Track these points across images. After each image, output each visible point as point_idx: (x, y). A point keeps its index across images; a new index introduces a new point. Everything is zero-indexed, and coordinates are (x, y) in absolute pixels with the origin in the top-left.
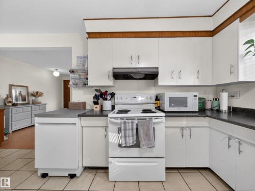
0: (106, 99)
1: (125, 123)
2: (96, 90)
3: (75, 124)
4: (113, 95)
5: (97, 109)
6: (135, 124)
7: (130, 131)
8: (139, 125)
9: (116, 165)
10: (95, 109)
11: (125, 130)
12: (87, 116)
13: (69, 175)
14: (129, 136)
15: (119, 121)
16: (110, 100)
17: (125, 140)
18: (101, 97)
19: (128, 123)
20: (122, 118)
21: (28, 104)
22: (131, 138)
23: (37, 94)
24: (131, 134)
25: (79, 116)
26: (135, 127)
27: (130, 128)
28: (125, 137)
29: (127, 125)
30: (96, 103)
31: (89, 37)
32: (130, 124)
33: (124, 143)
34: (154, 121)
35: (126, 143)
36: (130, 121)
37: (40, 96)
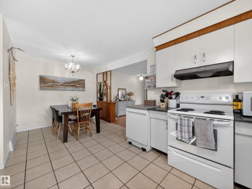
0: (171, 98)
1: (181, 119)
2: (163, 91)
3: (145, 115)
4: (178, 94)
5: (163, 106)
6: (191, 122)
7: (186, 128)
8: (195, 123)
9: (173, 154)
10: (162, 106)
11: (181, 125)
12: (156, 110)
13: (142, 148)
14: (185, 132)
15: (176, 117)
16: (175, 99)
17: (181, 134)
18: (167, 97)
19: (184, 120)
20: (180, 115)
21: (126, 100)
22: (187, 134)
23: (130, 94)
24: (186, 130)
25: (148, 109)
26: (191, 125)
27: (186, 125)
28: (181, 131)
29: (183, 121)
30: (162, 101)
31: (157, 50)
32: (186, 121)
33: (180, 136)
34: (215, 122)
35: (181, 137)
36: (186, 119)
37: (132, 95)
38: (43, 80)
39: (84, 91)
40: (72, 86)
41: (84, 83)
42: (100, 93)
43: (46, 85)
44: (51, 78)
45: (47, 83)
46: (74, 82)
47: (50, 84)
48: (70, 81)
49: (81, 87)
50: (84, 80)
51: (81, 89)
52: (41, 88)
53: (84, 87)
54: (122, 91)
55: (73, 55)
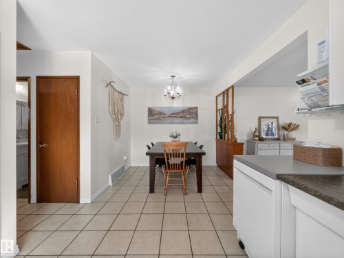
21: (277, 139)
23: (290, 128)
25: (280, 178)
38: (151, 112)
39: (197, 123)
40: (181, 117)
41: (197, 112)
42: (221, 126)
43: (154, 117)
44: (158, 110)
45: (154, 116)
46: (183, 112)
47: (157, 116)
48: (179, 111)
49: (193, 117)
50: (197, 108)
51: (192, 120)
52: (150, 122)
53: (196, 118)
54: (269, 121)
55: (172, 75)
